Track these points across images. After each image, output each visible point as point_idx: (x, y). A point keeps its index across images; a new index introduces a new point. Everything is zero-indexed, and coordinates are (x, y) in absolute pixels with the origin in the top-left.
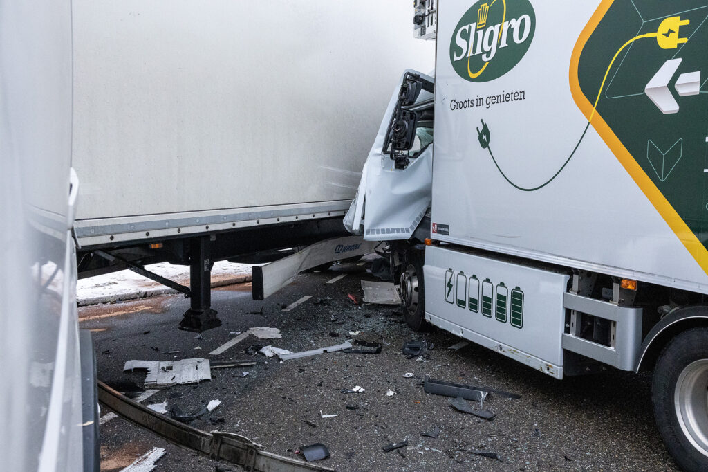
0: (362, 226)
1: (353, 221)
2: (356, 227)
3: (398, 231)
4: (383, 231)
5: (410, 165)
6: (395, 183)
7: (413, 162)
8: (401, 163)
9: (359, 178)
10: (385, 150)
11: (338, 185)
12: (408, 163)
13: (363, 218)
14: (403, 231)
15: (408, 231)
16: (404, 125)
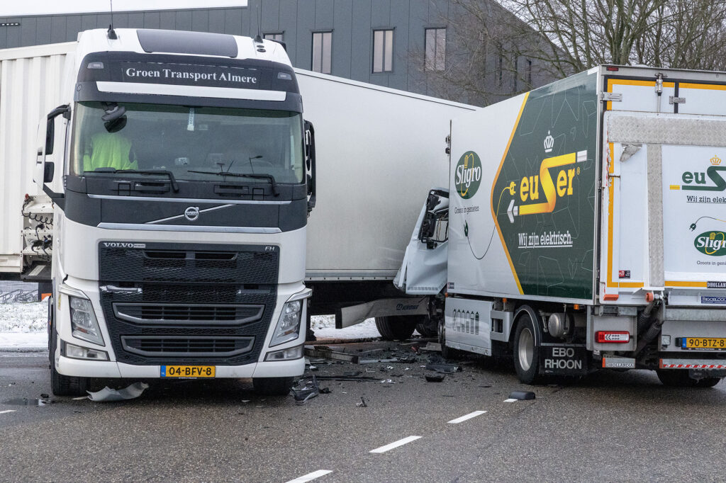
0: (405, 285)
1: (399, 282)
2: (400, 285)
3: (430, 289)
4: (419, 288)
5: (438, 247)
6: (426, 258)
7: (440, 245)
8: (431, 245)
9: (404, 255)
10: (419, 237)
11: (392, 259)
12: (436, 245)
13: (406, 280)
14: (433, 289)
15: (437, 289)
16: (428, 222)
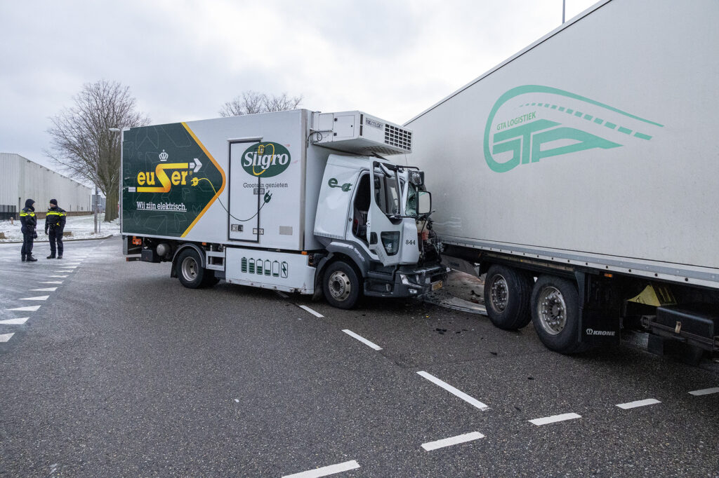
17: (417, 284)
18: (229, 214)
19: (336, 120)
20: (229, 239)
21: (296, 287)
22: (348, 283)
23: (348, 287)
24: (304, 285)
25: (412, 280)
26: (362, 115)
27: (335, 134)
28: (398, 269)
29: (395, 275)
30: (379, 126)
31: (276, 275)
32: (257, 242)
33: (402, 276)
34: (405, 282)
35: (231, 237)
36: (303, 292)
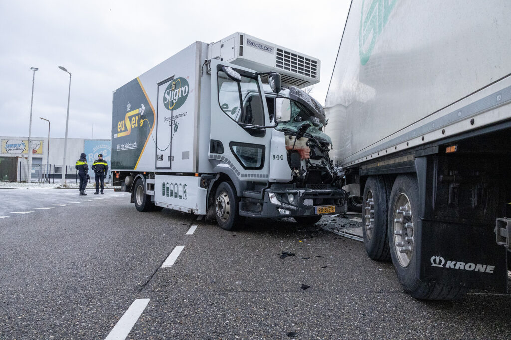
17: (289, 204)
18: (156, 146)
19: (222, 46)
20: (157, 168)
21: (192, 208)
22: (228, 203)
23: (228, 207)
24: (196, 206)
25: (284, 200)
26: (241, 37)
27: (222, 60)
28: (269, 187)
29: (264, 194)
30: (268, 49)
31: (180, 197)
32: (170, 168)
33: (271, 195)
34: (275, 201)
35: (157, 166)
36: (196, 213)
